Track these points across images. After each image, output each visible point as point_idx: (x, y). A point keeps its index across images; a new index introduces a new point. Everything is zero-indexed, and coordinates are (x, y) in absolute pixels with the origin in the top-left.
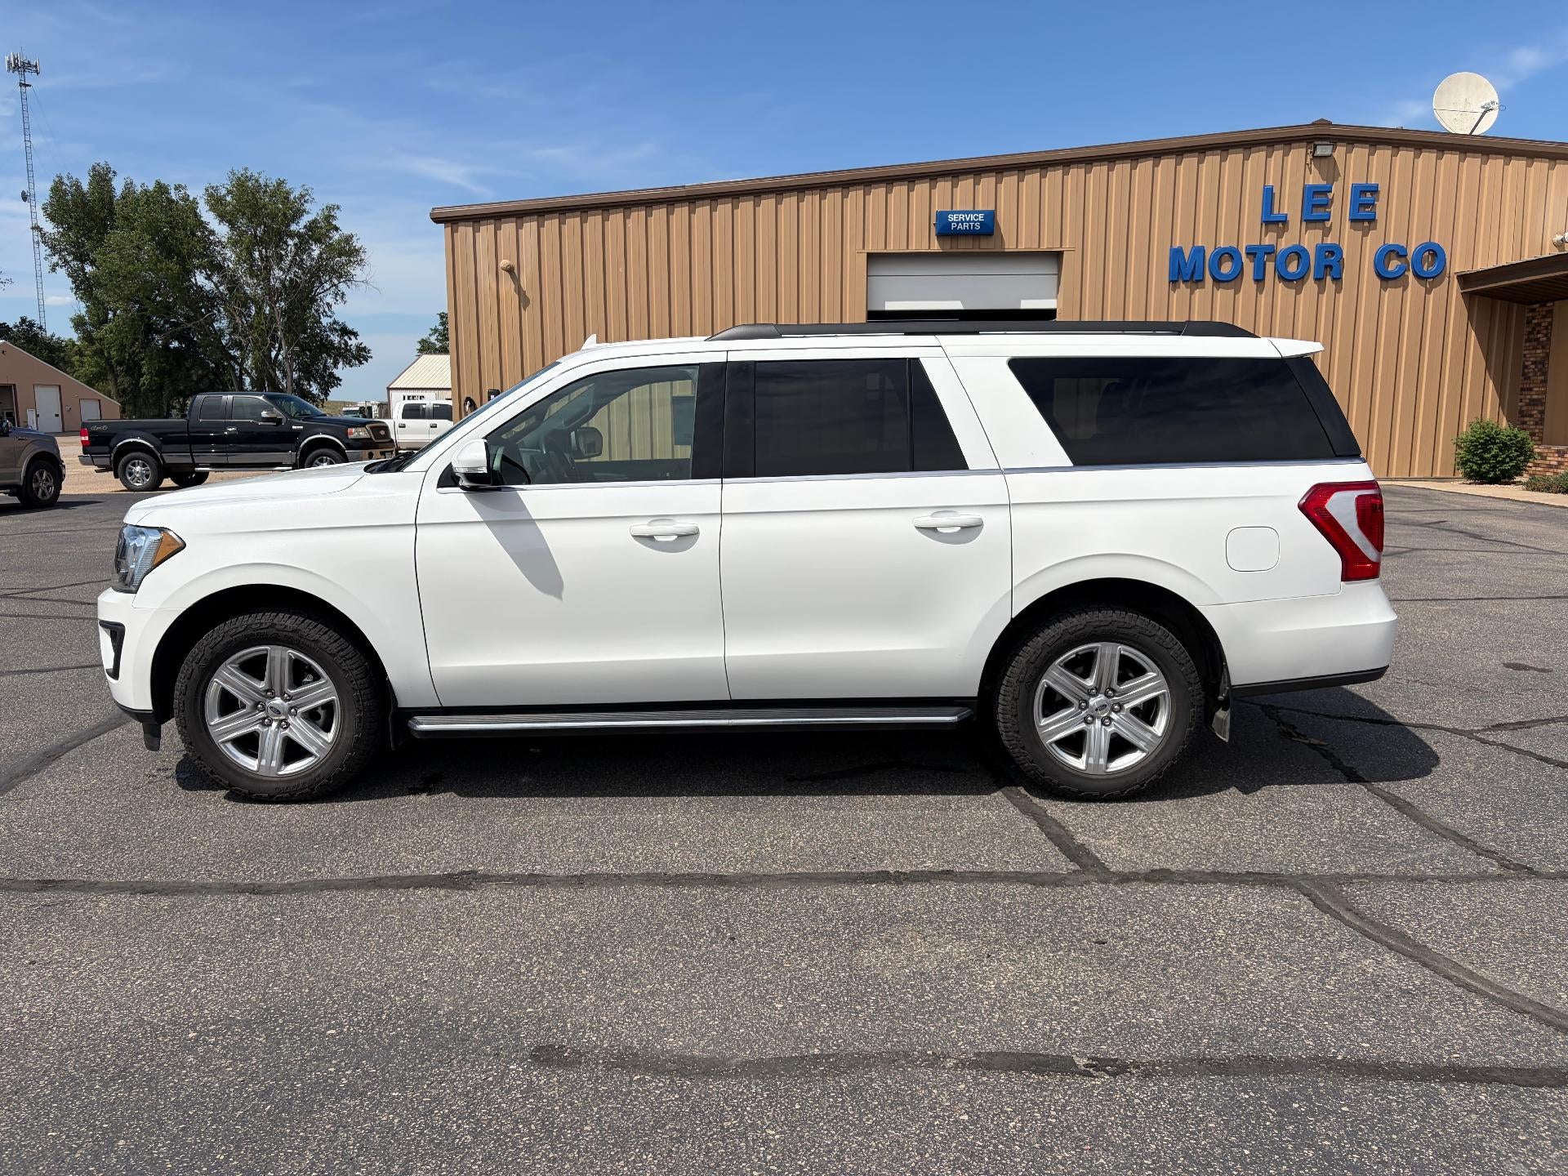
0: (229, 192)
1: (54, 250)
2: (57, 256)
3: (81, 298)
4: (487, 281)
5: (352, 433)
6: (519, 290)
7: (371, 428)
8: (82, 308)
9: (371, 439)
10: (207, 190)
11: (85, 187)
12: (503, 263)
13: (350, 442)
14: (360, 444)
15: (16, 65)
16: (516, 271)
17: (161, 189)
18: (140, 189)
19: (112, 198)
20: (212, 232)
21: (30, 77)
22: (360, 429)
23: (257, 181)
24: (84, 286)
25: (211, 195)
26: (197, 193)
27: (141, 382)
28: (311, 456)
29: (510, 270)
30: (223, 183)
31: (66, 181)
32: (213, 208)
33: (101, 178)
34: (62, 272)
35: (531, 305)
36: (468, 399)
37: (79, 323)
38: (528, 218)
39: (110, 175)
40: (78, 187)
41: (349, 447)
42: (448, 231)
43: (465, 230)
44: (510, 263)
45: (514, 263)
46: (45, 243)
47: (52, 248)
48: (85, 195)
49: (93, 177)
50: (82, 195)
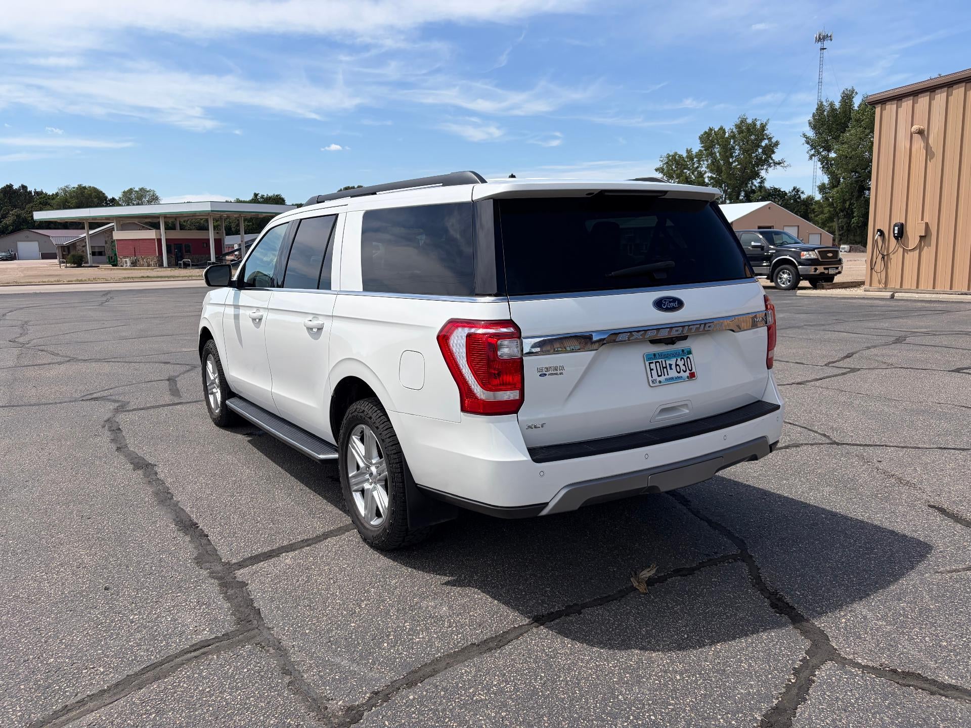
1: (813, 147)
2: (814, 150)
3: (825, 173)
4: (903, 143)
5: (803, 255)
6: (927, 147)
7: (819, 252)
8: (826, 179)
9: (818, 259)
11: (837, 105)
12: (915, 127)
13: (801, 260)
14: (810, 262)
15: (819, 38)
16: (926, 133)
19: (851, 109)
21: (827, 44)
22: (810, 253)
24: (827, 165)
27: (852, 222)
28: (778, 269)
29: (920, 132)
31: (825, 103)
33: (847, 98)
34: (815, 159)
35: (934, 159)
36: (879, 230)
37: (822, 188)
38: (939, 91)
39: (854, 95)
40: (832, 105)
41: (800, 264)
42: (878, 110)
43: (891, 107)
44: (922, 127)
45: (924, 126)
46: (808, 143)
47: (812, 146)
48: (836, 110)
49: (843, 98)
50: (833, 109)
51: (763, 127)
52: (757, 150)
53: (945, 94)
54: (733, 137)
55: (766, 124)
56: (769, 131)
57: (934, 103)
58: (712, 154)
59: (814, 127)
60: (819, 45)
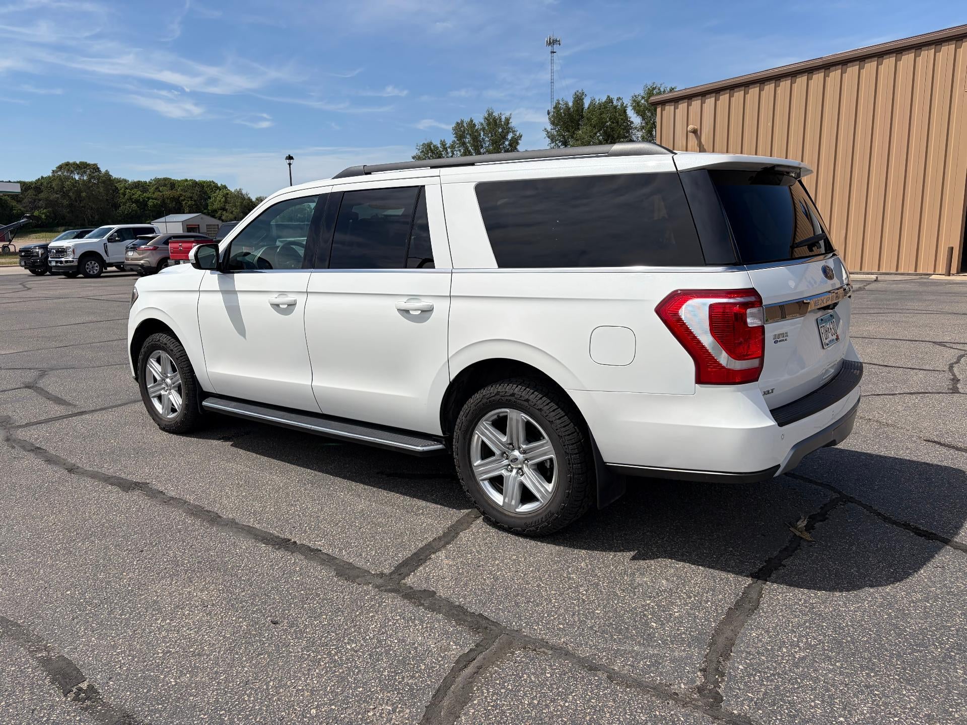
0: (643, 98)
2: (554, 144)
4: (680, 140)
6: (700, 144)
10: (633, 97)
11: (571, 104)
12: (690, 127)
15: (550, 42)
16: (699, 132)
17: (610, 101)
18: (598, 102)
19: (583, 109)
20: (632, 123)
21: (556, 47)
23: (659, 89)
25: (634, 101)
26: (627, 101)
29: (695, 132)
30: (640, 91)
31: (561, 102)
32: (634, 108)
33: (579, 99)
38: (709, 96)
39: (584, 97)
40: (567, 104)
42: (659, 110)
43: (669, 108)
44: (696, 127)
45: (697, 127)
46: (549, 137)
47: (552, 140)
48: (570, 109)
49: (575, 98)
50: (568, 109)
51: (507, 121)
52: (504, 143)
53: (714, 99)
54: (483, 129)
55: (510, 118)
56: (513, 123)
57: (705, 106)
58: (464, 144)
59: (553, 123)
60: (550, 48)
